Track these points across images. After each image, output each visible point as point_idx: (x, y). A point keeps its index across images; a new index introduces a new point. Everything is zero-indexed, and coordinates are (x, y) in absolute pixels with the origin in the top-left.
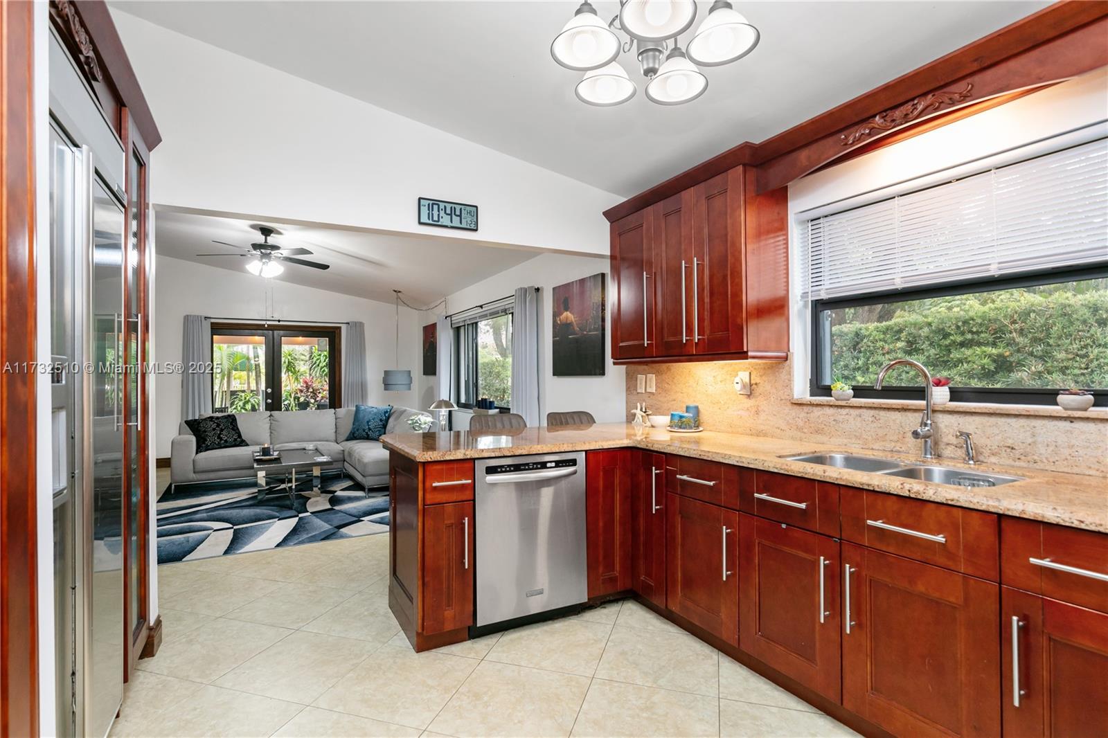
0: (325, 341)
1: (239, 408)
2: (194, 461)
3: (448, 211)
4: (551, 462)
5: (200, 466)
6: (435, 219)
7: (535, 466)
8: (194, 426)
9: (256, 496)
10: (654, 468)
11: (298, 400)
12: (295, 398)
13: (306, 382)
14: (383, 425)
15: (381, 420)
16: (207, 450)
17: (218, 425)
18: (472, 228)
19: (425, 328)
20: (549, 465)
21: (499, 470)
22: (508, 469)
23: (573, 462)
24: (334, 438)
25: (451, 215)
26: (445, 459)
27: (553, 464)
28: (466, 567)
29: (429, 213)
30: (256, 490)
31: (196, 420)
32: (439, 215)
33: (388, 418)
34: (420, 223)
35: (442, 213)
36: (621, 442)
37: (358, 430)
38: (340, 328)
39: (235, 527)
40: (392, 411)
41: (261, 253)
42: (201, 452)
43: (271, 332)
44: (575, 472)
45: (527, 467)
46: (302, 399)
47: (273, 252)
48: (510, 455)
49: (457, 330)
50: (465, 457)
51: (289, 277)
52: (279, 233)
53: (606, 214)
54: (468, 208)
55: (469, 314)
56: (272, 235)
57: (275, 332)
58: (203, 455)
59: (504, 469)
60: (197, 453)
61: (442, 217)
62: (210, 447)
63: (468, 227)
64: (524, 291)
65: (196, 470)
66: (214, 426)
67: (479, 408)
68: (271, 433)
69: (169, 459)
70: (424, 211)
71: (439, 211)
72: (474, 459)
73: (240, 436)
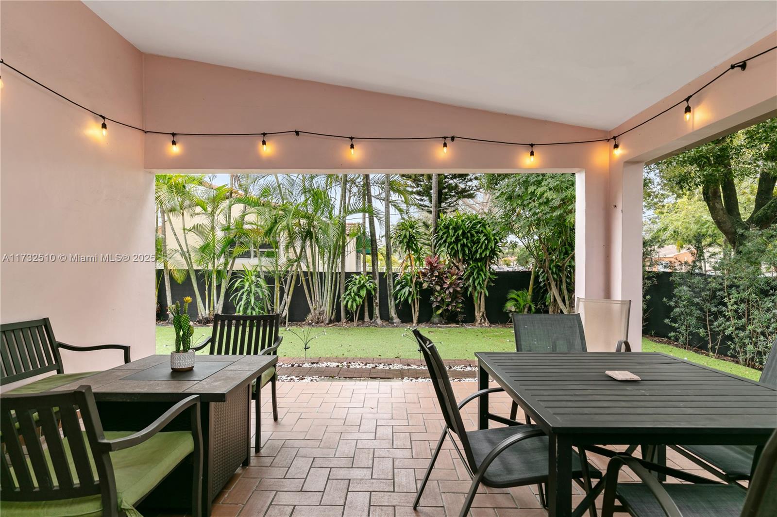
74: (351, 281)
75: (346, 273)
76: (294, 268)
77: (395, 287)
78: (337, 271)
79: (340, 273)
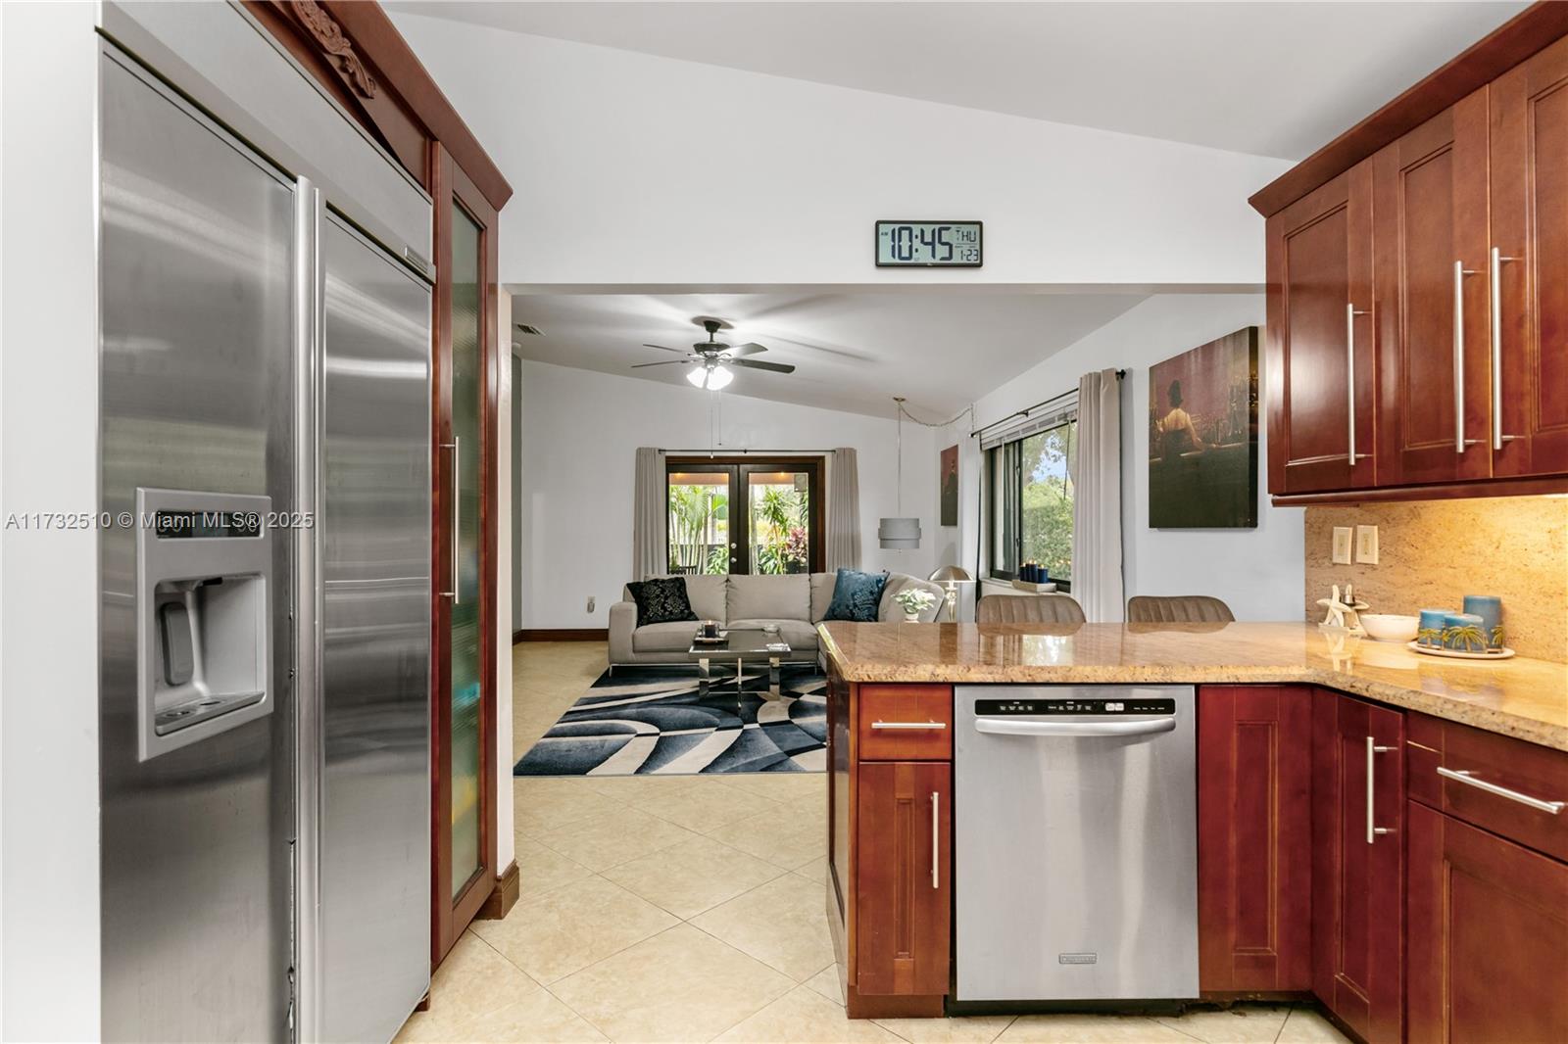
0: (804, 477)
1: (717, 568)
2: (633, 637)
3: (928, 238)
4: (1115, 701)
5: (642, 643)
6: (903, 255)
7: (1079, 707)
8: (636, 590)
9: (697, 692)
10: (1370, 740)
11: (787, 559)
12: (782, 556)
13: (795, 535)
14: (875, 600)
15: (872, 593)
16: (649, 622)
17: (663, 591)
18: (972, 262)
19: (944, 453)
20: (1110, 707)
21: (1003, 708)
22: (1021, 708)
23: (1168, 706)
24: (807, 615)
25: (932, 244)
26: (895, 680)
27: (1120, 707)
28: (936, 885)
29: (893, 247)
30: (696, 682)
31: (639, 583)
32: (911, 247)
33: (883, 589)
34: (879, 265)
35: (917, 243)
36: (1284, 671)
37: (839, 606)
38: (823, 458)
39: (662, 734)
40: (888, 580)
41: (706, 356)
42: (642, 625)
43: (736, 467)
44: (1171, 727)
45: (1061, 708)
46: (791, 558)
47: (719, 353)
48: (1024, 681)
49: (991, 454)
50: (934, 680)
51: (741, 388)
52: (729, 327)
53: (1253, 201)
54: (965, 228)
55: (1004, 428)
56: (719, 330)
57: (741, 466)
58: (644, 629)
59: (1012, 708)
60: (638, 627)
61: (917, 250)
62: (652, 620)
63: (965, 261)
64: (1095, 381)
65: (637, 649)
66: (658, 592)
67: (1022, 580)
68: (727, 604)
69: (607, 630)
70: (886, 243)
71: (911, 240)
72: (952, 685)
73: (688, 606)
77: (760, 559)
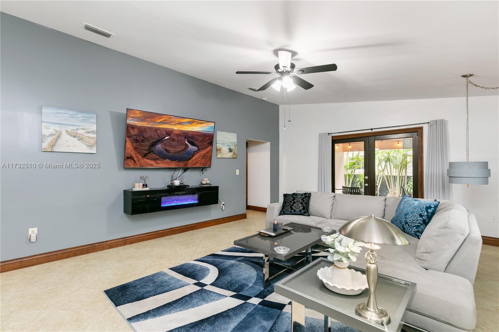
8: (287, 198)
14: (424, 221)
31: (287, 194)
33: (431, 215)
38: (422, 128)
42: (281, 215)
43: (367, 139)
57: (370, 138)
62: (285, 213)
68: (332, 209)
73: (308, 209)
74: (410, 180)
75: (407, 176)
76: (381, 174)
78: (403, 175)
79: (404, 176)
